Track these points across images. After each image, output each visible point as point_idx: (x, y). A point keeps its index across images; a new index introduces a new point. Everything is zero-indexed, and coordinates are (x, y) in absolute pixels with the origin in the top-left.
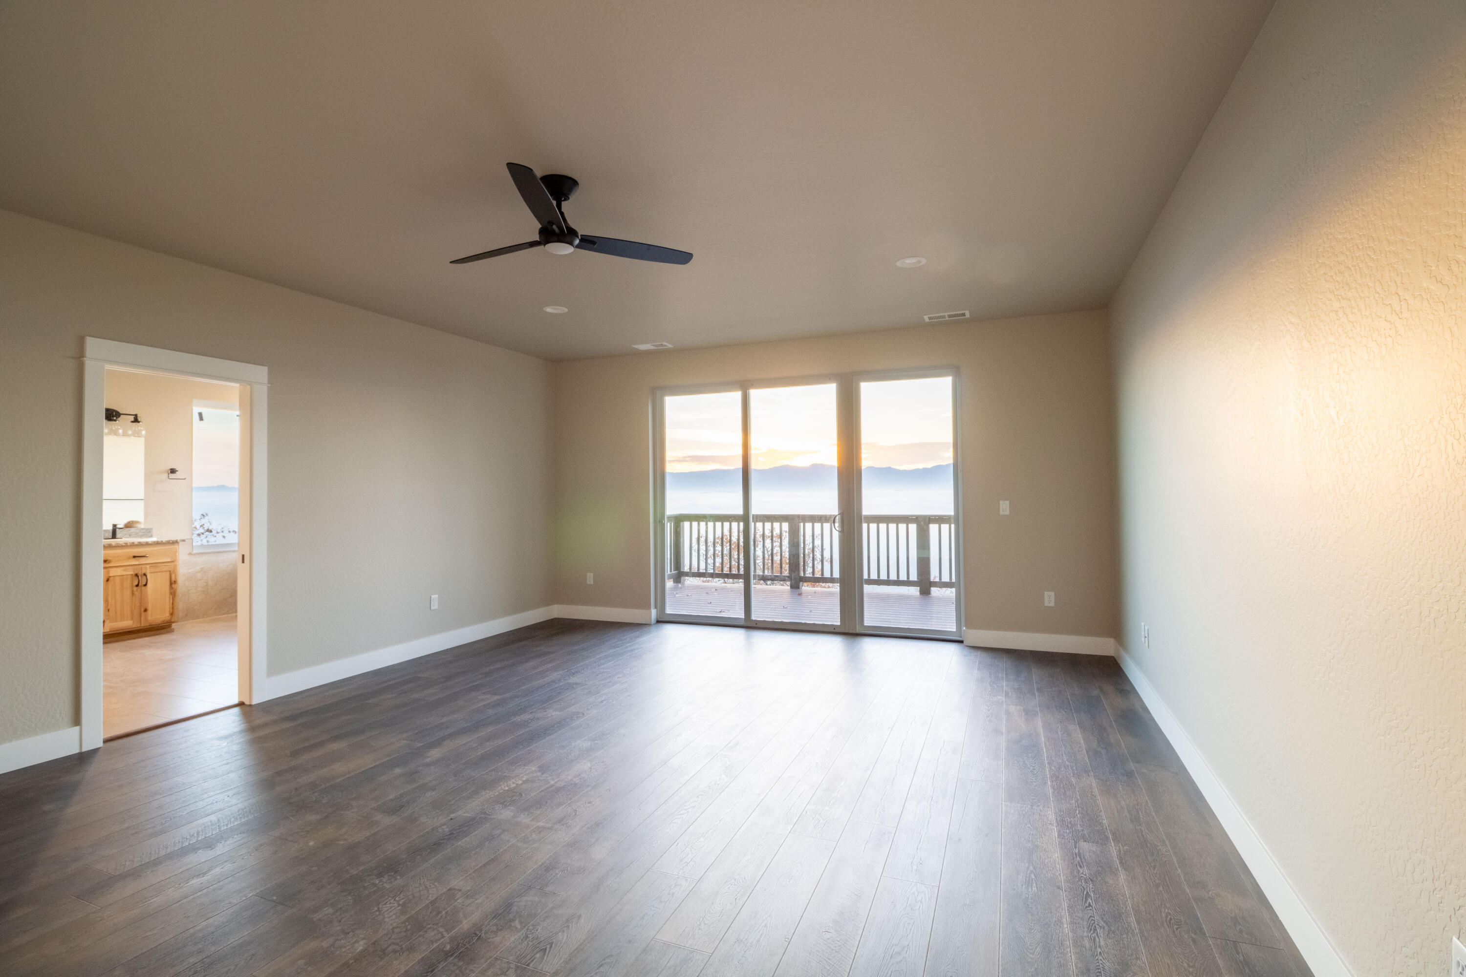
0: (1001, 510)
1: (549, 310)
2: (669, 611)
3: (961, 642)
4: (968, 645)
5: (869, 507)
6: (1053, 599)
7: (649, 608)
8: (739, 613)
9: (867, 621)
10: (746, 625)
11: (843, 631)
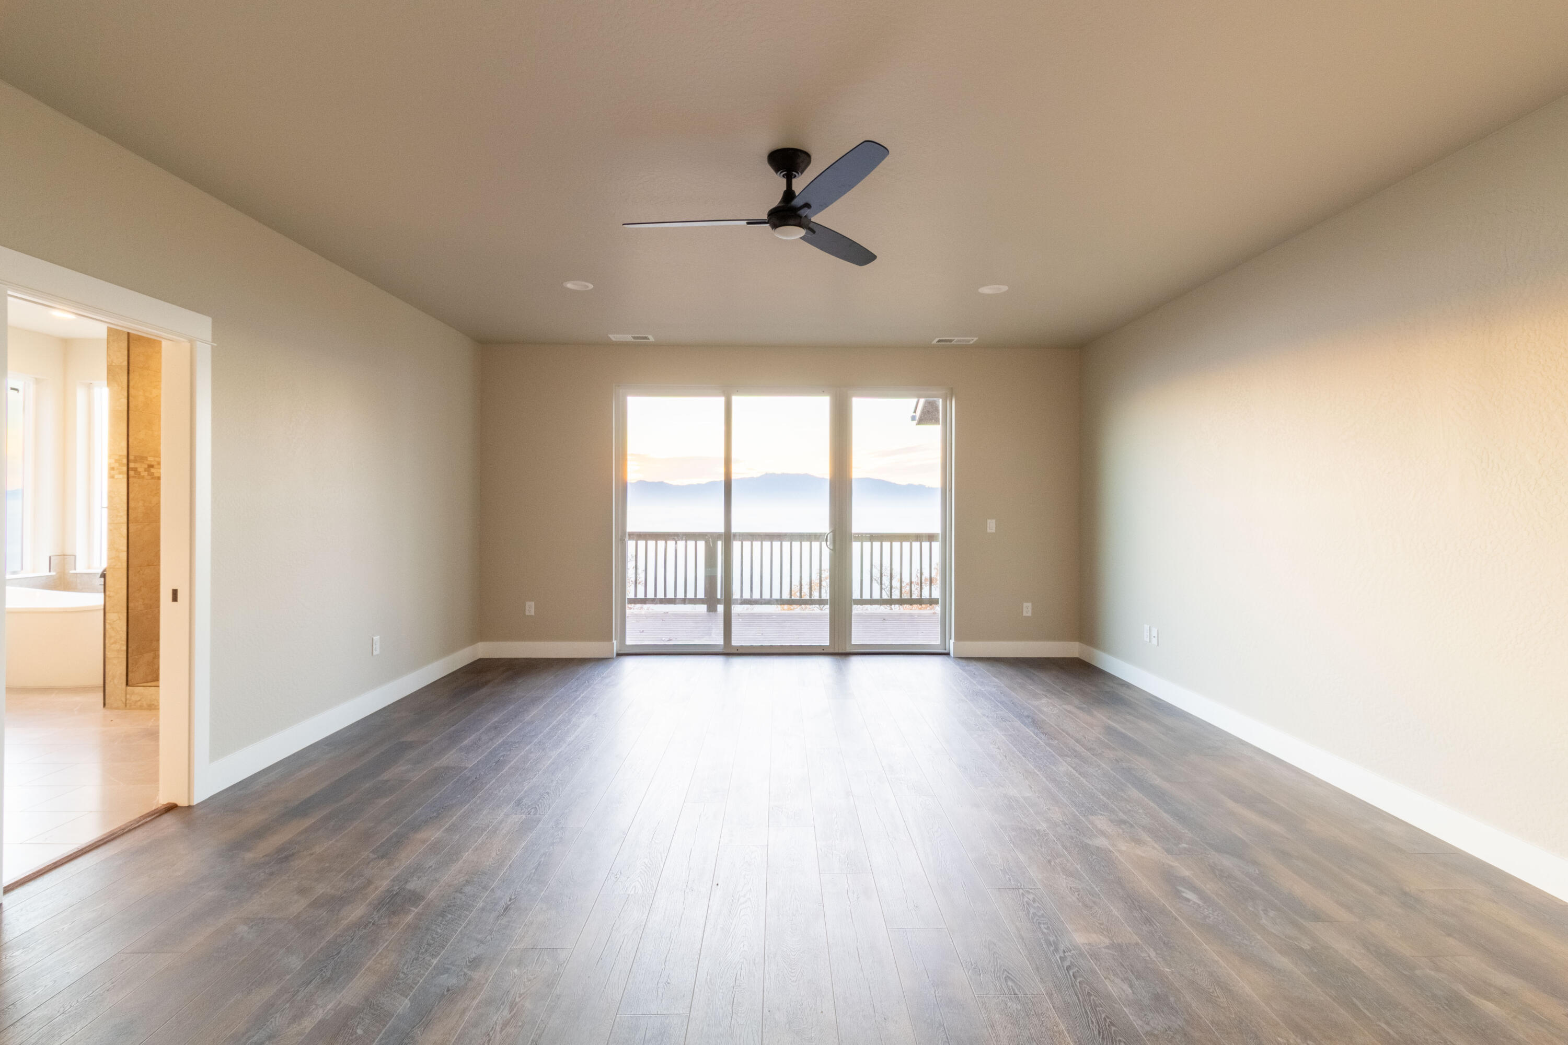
0: (988, 529)
1: (570, 285)
2: (629, 642)
3: (948, 654)
4: (959, 657)
5: (858, 526)
6: (1030, 610)
7: (610, 639)
8: (717, 639)
9: (855, 640)
10: (725, 651)
11: (832, 651)
